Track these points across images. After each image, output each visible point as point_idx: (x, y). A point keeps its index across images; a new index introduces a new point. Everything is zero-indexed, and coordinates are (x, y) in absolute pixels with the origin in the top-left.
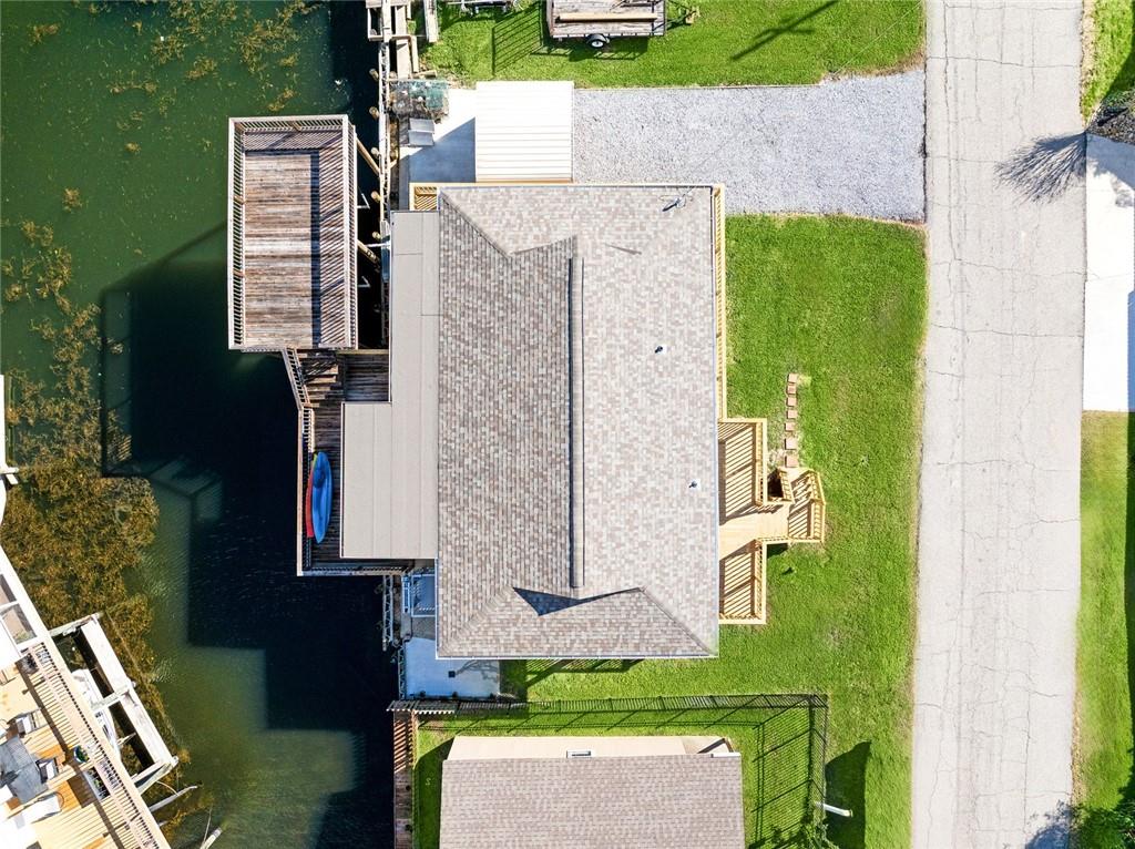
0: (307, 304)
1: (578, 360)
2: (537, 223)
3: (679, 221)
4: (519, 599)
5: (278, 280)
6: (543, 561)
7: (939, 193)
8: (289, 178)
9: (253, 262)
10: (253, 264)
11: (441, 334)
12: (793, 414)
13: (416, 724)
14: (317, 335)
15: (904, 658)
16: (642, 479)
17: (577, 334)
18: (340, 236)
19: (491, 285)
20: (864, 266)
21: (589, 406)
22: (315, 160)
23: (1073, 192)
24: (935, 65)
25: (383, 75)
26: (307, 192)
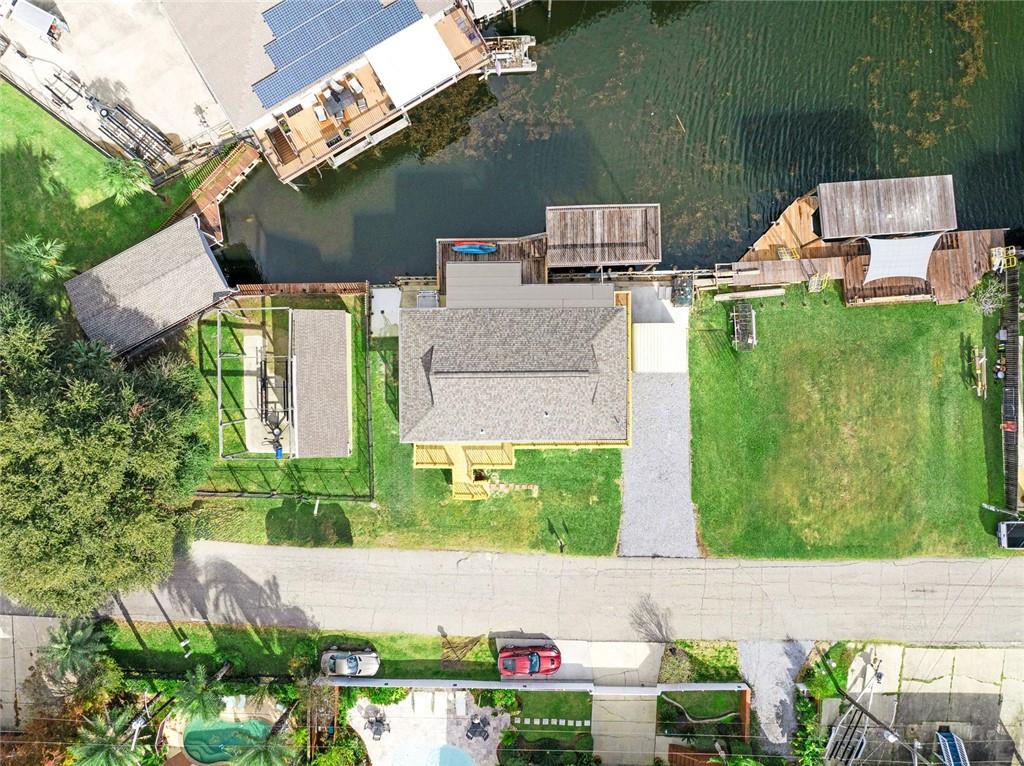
0: (569, 242)
1: (540, 374)
2: (607, 355)
3: (609, 423)
4: (429, 348)
5: (582, 227)
6: (447, 359)
7: (633, 564)
8: (632, 232)
9: (590, 215)
10: (589, 215)
11: (554, 309)
12: (517, 487)
13: (358, 295)
14: (554, 247)
15: (393, 544)
16: (485, 405)
17: (553, 374)
18: (603, 259)
19: (577, 333)
20: (594, 525)
21: (519, 380)
22: (642, 245)
23: (635, 635)
24: (702, 564)
25: (696, 272)
26: (626, 241)
